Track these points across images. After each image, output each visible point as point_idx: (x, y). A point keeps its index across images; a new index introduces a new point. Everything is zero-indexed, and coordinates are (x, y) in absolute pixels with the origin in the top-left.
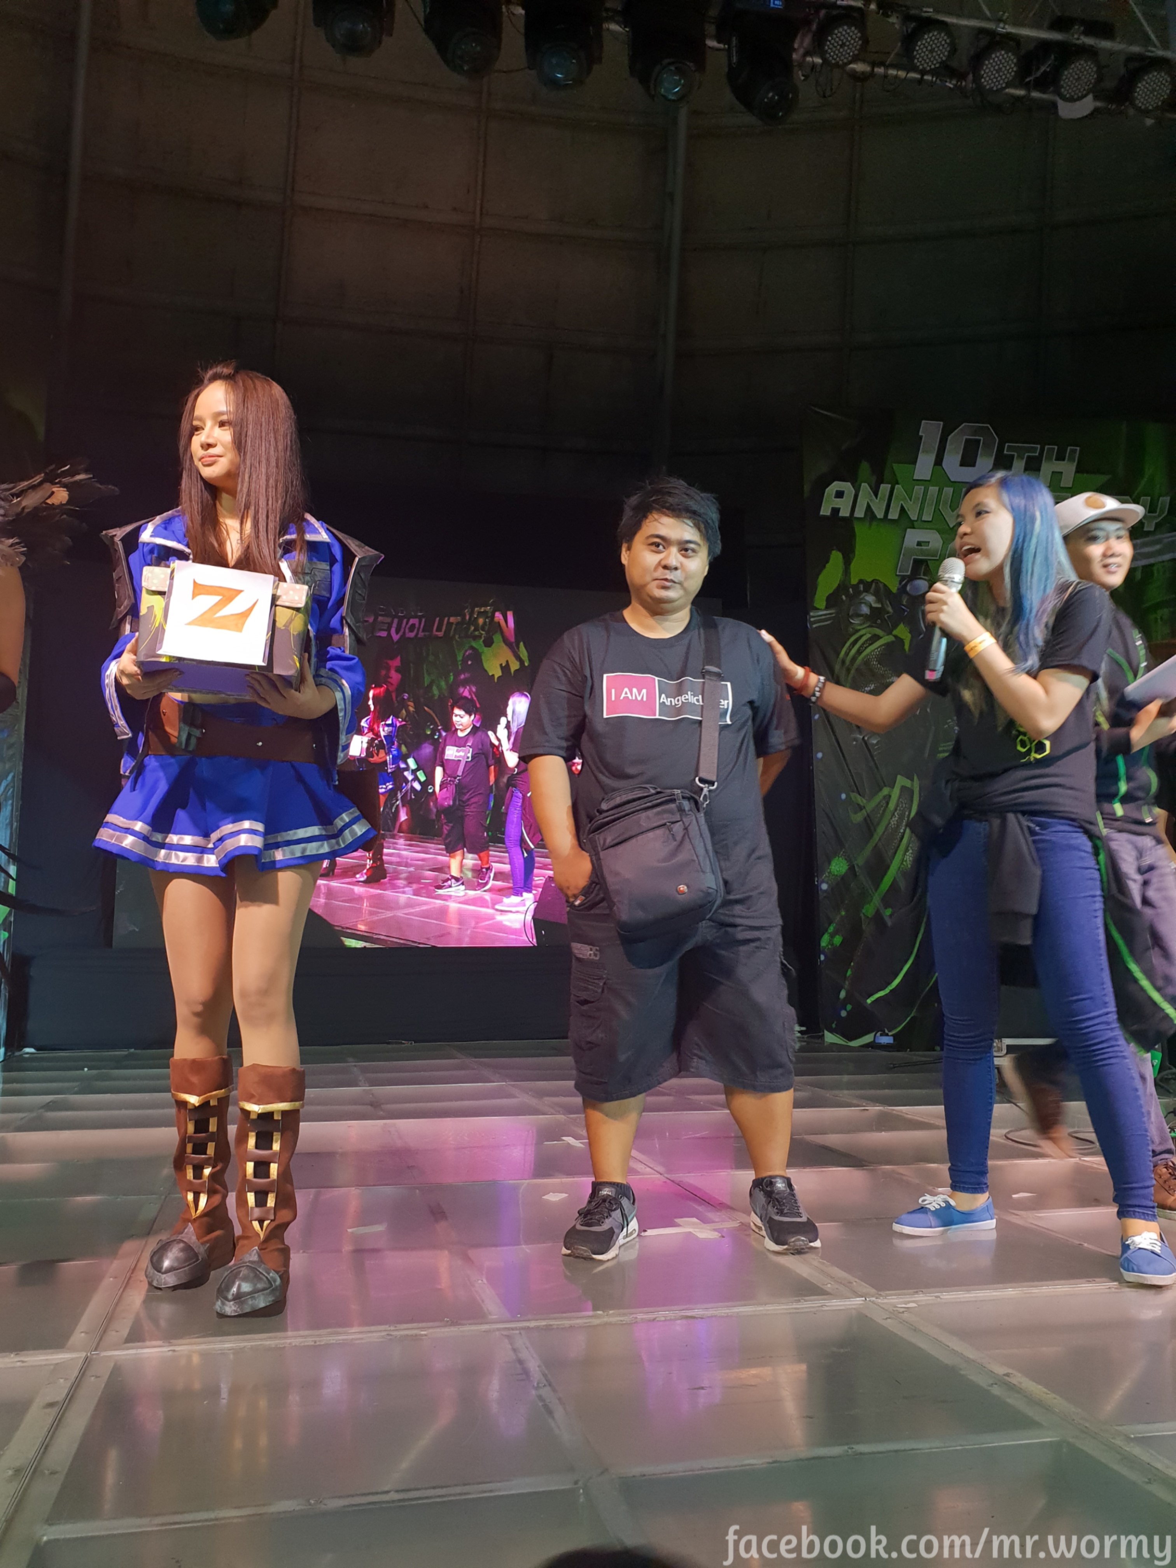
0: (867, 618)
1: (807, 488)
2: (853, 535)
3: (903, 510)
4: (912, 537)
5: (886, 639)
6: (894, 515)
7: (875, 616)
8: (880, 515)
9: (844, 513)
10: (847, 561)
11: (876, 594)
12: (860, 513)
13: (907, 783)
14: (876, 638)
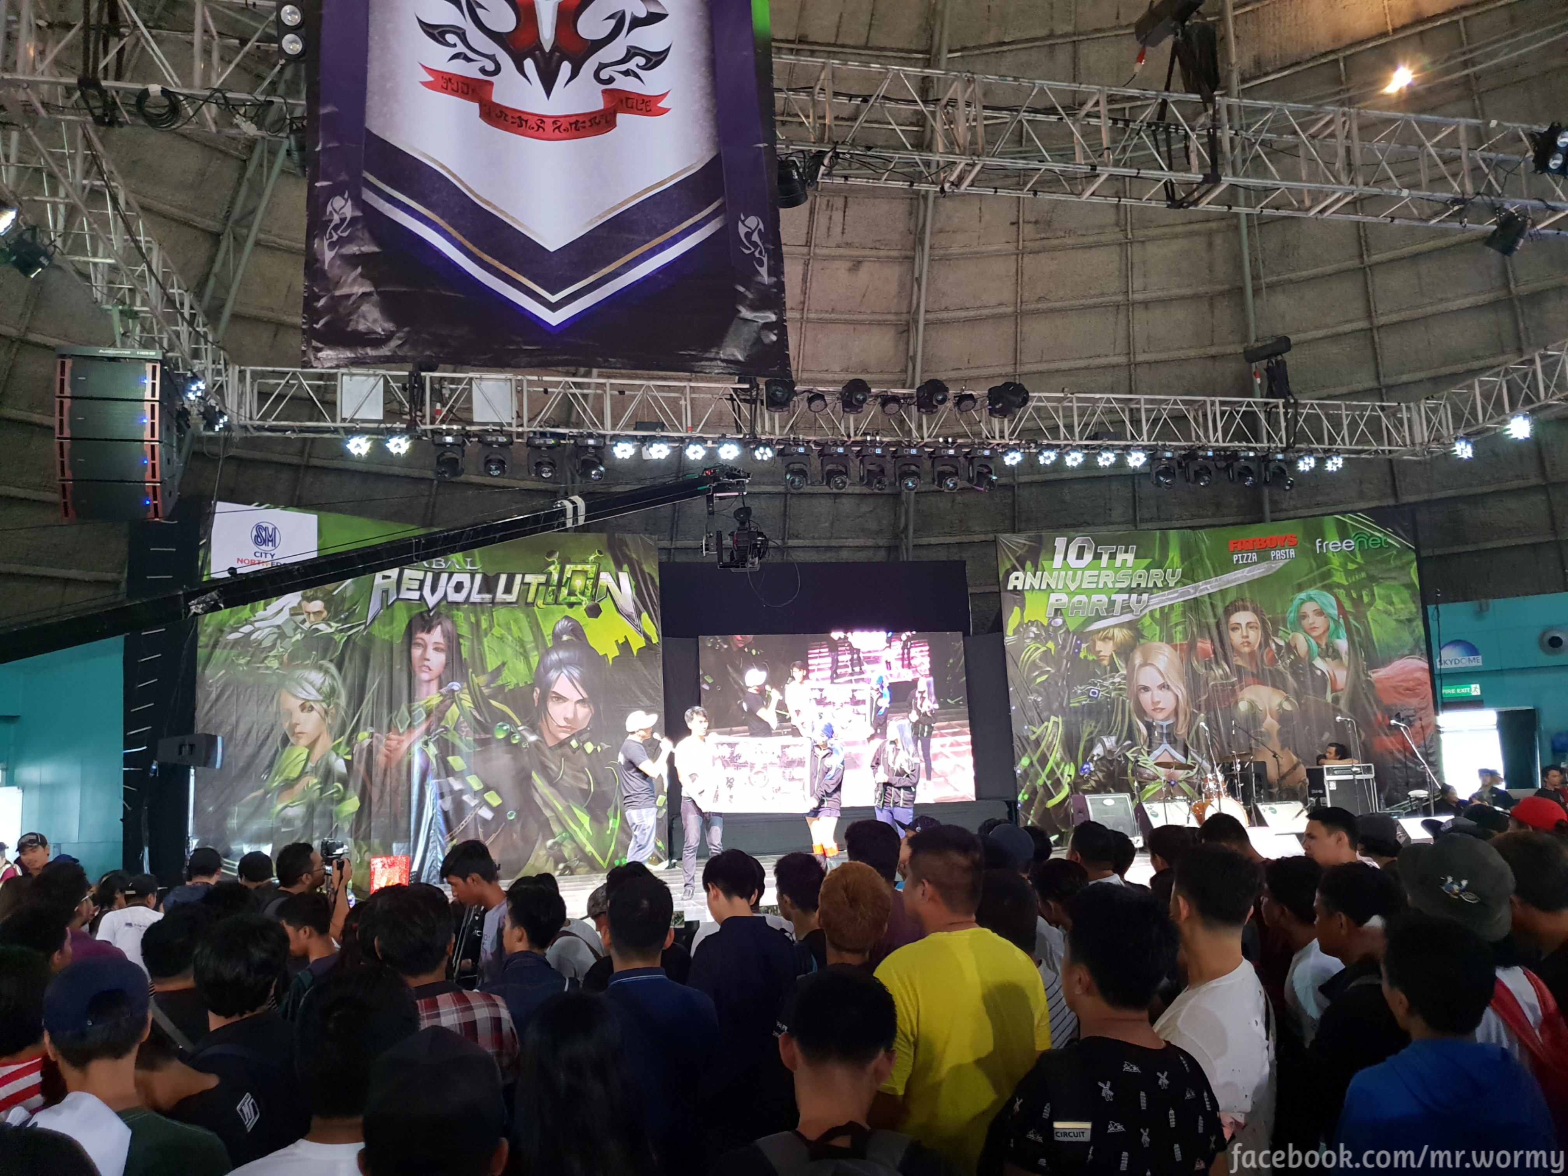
0: (1033, 639)
1: (1001, 576)
2: (1024, 599)
3: (1048, 584)
4: (1053, 597)
5: (1044, 649)
6: (1044, 587)
7: (1037, 637)
8: (1037, 587)
9: (1019, 588)
10: (1022, 612)
11: (1037, 626)
12: (1027, 587)
13: (1056, 719)
14: (1038, 648)
